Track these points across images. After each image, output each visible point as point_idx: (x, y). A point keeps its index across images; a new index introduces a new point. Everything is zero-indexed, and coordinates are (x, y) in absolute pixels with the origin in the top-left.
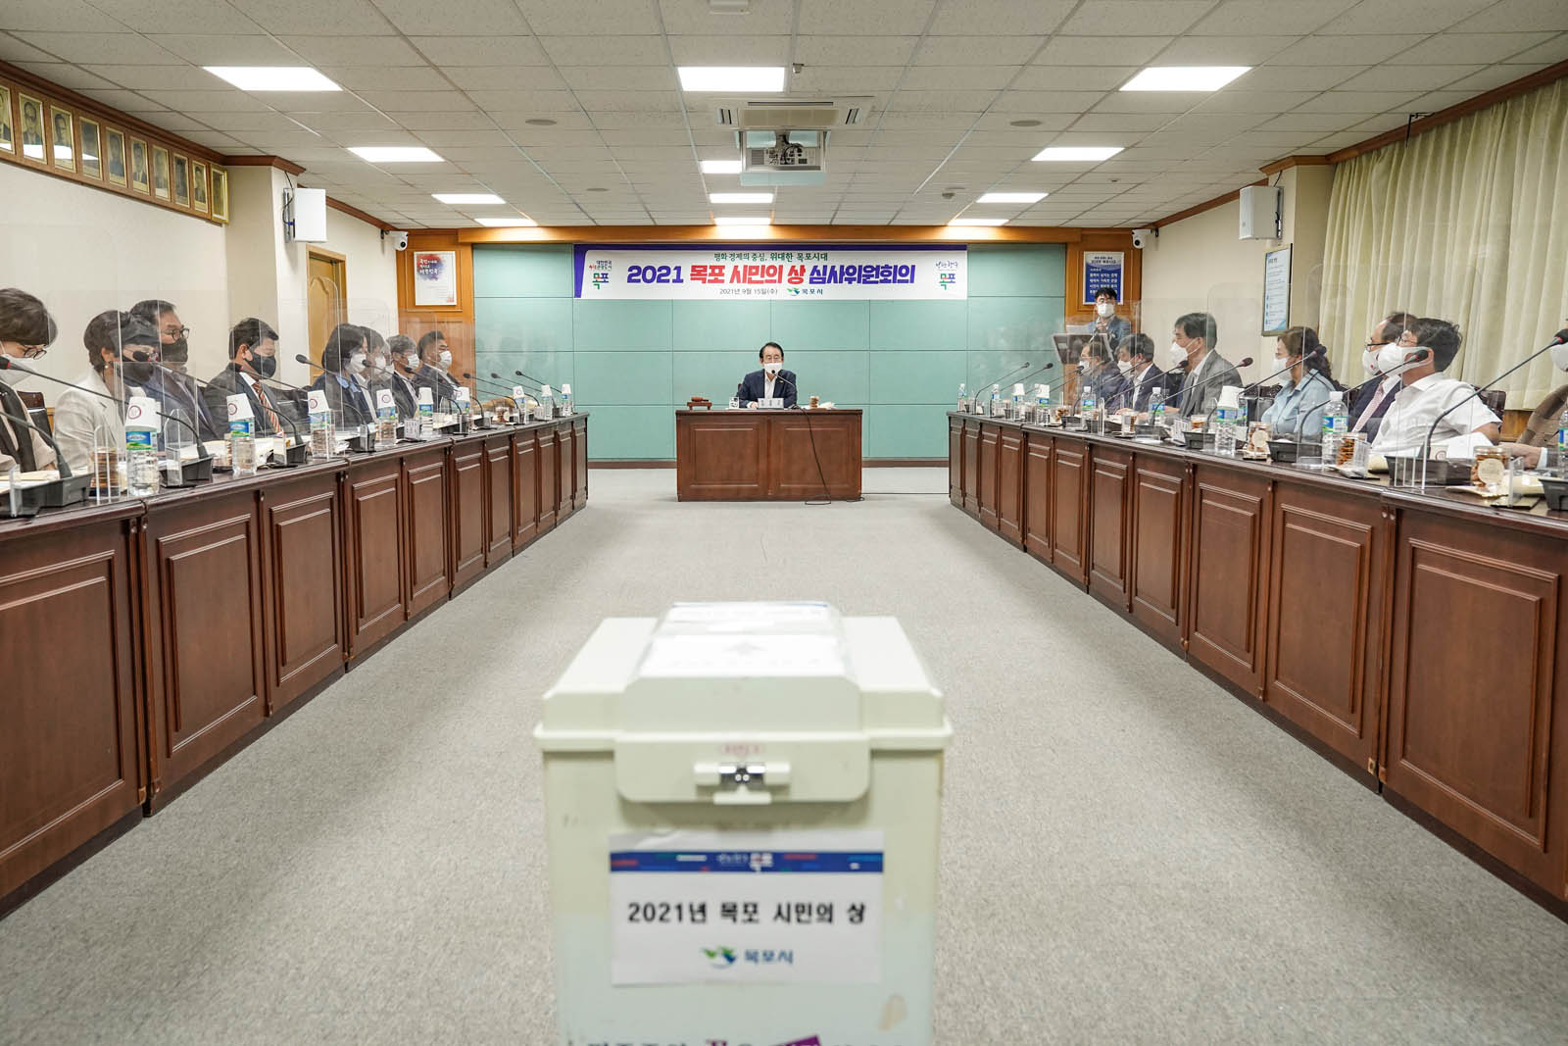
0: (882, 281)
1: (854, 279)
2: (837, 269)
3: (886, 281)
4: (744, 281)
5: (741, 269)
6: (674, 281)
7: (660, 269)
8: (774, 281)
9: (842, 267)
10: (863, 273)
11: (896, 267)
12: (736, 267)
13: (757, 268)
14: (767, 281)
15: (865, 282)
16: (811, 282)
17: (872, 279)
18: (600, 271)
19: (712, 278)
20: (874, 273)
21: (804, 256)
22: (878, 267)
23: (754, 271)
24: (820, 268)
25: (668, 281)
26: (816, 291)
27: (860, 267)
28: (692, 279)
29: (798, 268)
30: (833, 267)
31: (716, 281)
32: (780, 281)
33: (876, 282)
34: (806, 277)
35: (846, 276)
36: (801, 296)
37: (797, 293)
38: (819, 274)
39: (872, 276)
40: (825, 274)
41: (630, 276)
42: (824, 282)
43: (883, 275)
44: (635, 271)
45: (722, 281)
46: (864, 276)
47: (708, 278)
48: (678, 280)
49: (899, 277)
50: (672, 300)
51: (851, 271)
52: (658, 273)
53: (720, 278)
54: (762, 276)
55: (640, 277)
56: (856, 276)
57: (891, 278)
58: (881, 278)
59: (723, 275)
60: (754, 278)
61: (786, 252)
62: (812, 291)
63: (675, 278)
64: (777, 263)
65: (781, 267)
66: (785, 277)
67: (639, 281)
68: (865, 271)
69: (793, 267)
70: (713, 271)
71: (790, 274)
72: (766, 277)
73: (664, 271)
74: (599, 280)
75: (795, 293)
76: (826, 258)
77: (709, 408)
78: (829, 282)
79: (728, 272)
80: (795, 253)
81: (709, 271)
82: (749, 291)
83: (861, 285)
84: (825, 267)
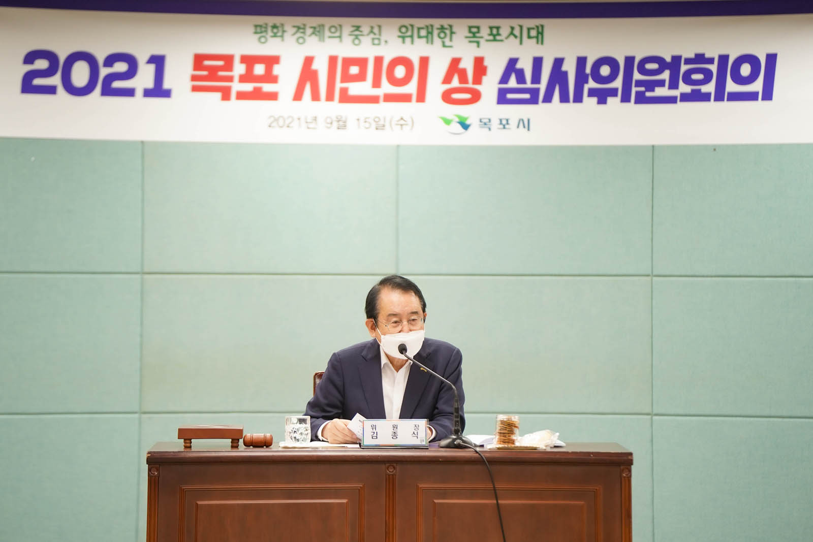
0: (685, 98)
1: (614, 92)
2: (570, 67)
3: (697, 97)
4: (330, 97)
5: (321, 67)
6: (148, 93)
7: (111, 60)
8: (406, 98)
9: (581, 61)
10: (637, 76)
11: (724, 59)
12: (309, 61)
13: (362, 62)
14: (389, 98)
15: (641, 99)
16: (502, 99)
17: (660, 92)
19: (248, 87)
20: (666, 75)
21: (485, 32)
22: (676, 59)
23: (354, 70)
24: (526, 65)
25: (130, 93)
26: (513, 123)
27: (629, 60)
28: (195, 89)
29: (468, 65)
30: (558, 62)
31: (257, 95)
32: (421, 97)
33: (671, 100)
34: (490, 86)
35: (592, 84)
36: (476, 137)
37: (465, 127)
38: (521, 78)
39: (661, 83)
40: (536, 78)
41: (28, 77)
42: (534, 100)
43: (688, 80)
44: (42, 64)
45: (273, 96)
46: (639, 83)
47: (237, 86)
48: (158, 91)
49: (731, 87)
50: (142, 142)
51: (605, 71)
52: (104, 72)
53: (267, 87)
54: (377, 83)
56: (618, 83)
57: (710, 88)
58: (684, 88)
59: (274, 79)
60: (355, 89)
61: (437, 22)
62: (504, 124)
63: (150, 84)
64: (414, 51)
65: (424, 61)
66: (435, 86)
67: (51, 90)
68: (642, 70)
69: (455, 62)
70: (250, 69)
71: (447, 79)
72: (387, 88)
73: (121, 67)
75: (459, 129)
76: (540, 36)
77: (235, 446)
78: (548, 99)
79: (288, 72)
80: (461, 26)
81: (239, 69)
82: (342, 124)
83: (631, 106)
84: (538, 63)
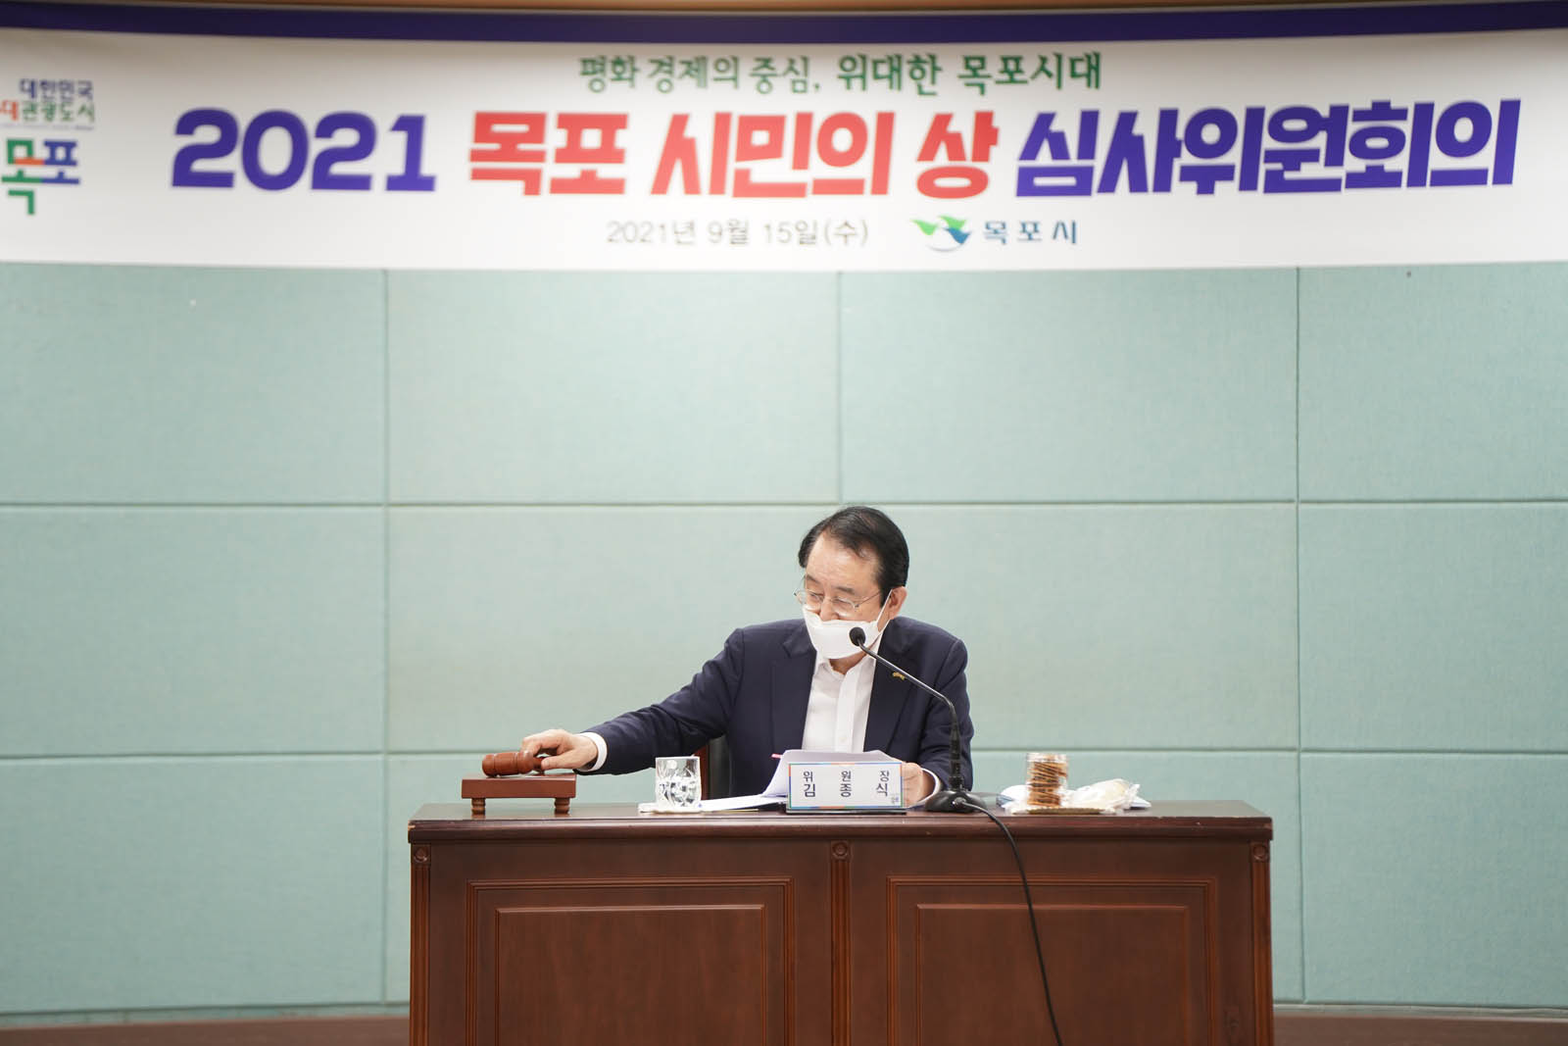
0: (1355, 181)
1: (1226, 173)
2: (1147, 129)
3: (1376, 179)
4: (717, 187)
5: (700, 131)
6: (394, 184)
7: (327, 127)
8: (853, 187)
9: (1168, 118)
10: (1268, 143)
11: (1424, 111)
12: (679, 122)
13: (774, 124)
14: (824, 187)
15: (1276, 184)
16: (1026, 185)
17: (1310, 171)
18: (40, 132)
19: (572, 171)
20: (1320, 141)
21: (994, 67)
22: (1339, 113)
23: (760, 138)
24: (1068, 126)
25: (362, 183)
26: (1046, 230)
27: (1254, 115)
28: (478, 175)
29: (964, 126)
30: (1127, 120)
31: (587, 184)
32: (881, 185)
33: (1331, 186)
34: (1003, 164)
35: (1187, 158)
36: (981, 254)
37: (960, 237)
38: (1059, 149)
39: (1312, 156)
40: (1087, 148)
41: (185, 158)
42: (1082, 188)
43: (1360, 150)
44: (208, 135)
45: (615, 187)
46: (1272, 156)
47: (551, 170)
48: (412, 179)
49: (1438, 160)
50: (385, 272)
51: (1211, 134)
52: (317, 147)
53: (605, 171)
54: (801, 162)
55: (232, 162)
56: (1234, 157)
57: (1400, 163)
58: (1354, 164)
59: (617, 157)
60: (763, 171)
61: (908, 51)
62: (1030, 231)
63: (398, 168)
64: (868, 101)
65: (886, 121)
66: (906, 165)
67: (224, 180)
68: (1278, 133)
69: (942, 121)
70: (574, 139)
71: (927, 153)
72: (819, 169)
73: (346, 138)
74: (31, 171)
75: (949, 241)
76: (1093, 73)
77: (561, 809)
78: (1108, 185)
79: (642, 144)
80: (951, 57)
81: (555, 138)
82: (739, 235)
83: (1258, 197)
84: (1089, 121)
